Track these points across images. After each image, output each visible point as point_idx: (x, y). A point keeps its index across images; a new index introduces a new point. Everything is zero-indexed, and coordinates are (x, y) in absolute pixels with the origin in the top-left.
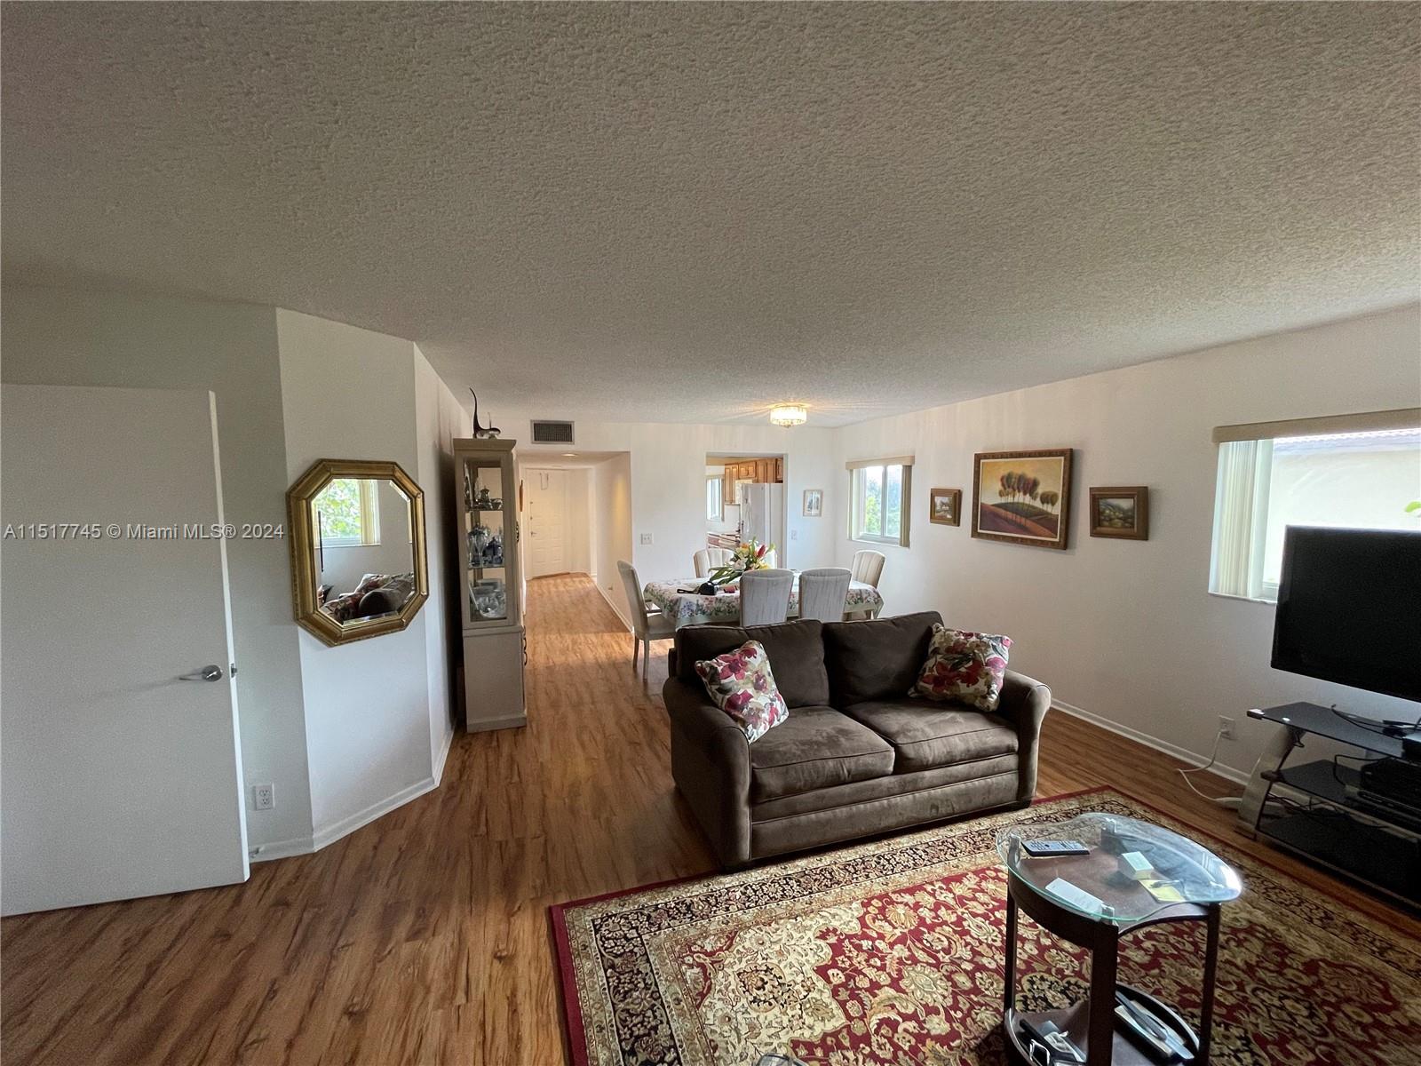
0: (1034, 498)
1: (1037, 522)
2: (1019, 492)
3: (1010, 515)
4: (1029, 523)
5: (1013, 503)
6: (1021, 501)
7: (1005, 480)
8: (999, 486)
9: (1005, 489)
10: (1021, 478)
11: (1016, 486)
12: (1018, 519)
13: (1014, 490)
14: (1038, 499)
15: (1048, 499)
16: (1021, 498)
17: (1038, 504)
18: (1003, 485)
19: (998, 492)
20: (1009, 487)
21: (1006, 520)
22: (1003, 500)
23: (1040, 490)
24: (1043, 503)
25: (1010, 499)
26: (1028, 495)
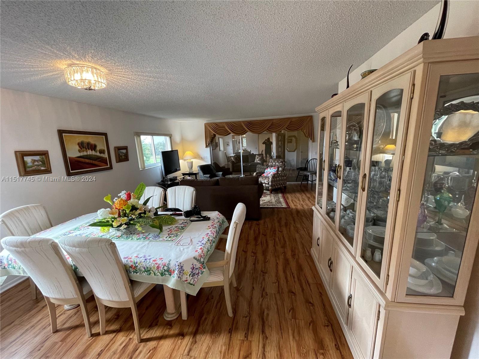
0: (96, 152)
1: (100, 161)
2: (89, 150)
3: (87, 161)
4: (96, 163)
5: (87, 155)
6: (91, 153)
7: (80, 145)
8: (77, 148)
9: (81, 149)
10: (88, 144)
11: (87, 147)
12: (91, 161)
13: (86, 149)
14: (98, 152)
15: (102, 152)
16: (90, 152)
17: (98, 154)
18: (79, 147)
19: (77, 150)
20: (83, 148)
21: (85, 163)
22: (82, 154)
23: (98, 148)
24: (100, 153)
25: (85, 153)
26: (93, 151)
